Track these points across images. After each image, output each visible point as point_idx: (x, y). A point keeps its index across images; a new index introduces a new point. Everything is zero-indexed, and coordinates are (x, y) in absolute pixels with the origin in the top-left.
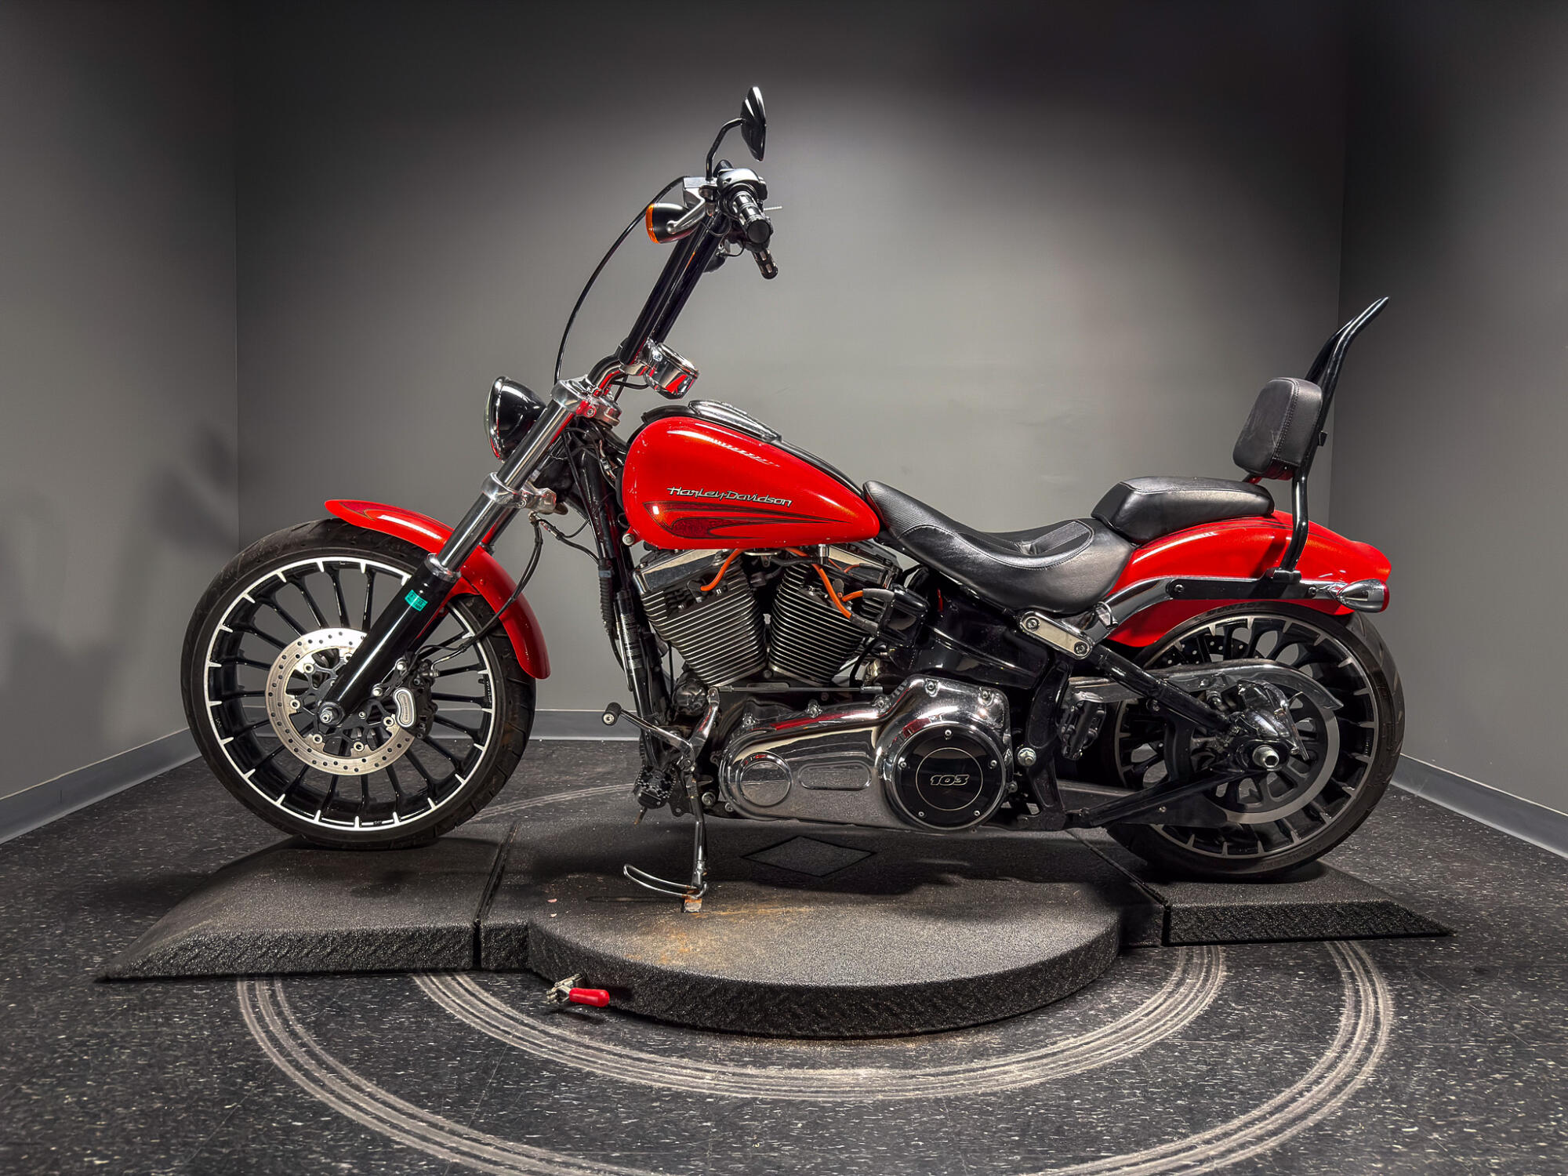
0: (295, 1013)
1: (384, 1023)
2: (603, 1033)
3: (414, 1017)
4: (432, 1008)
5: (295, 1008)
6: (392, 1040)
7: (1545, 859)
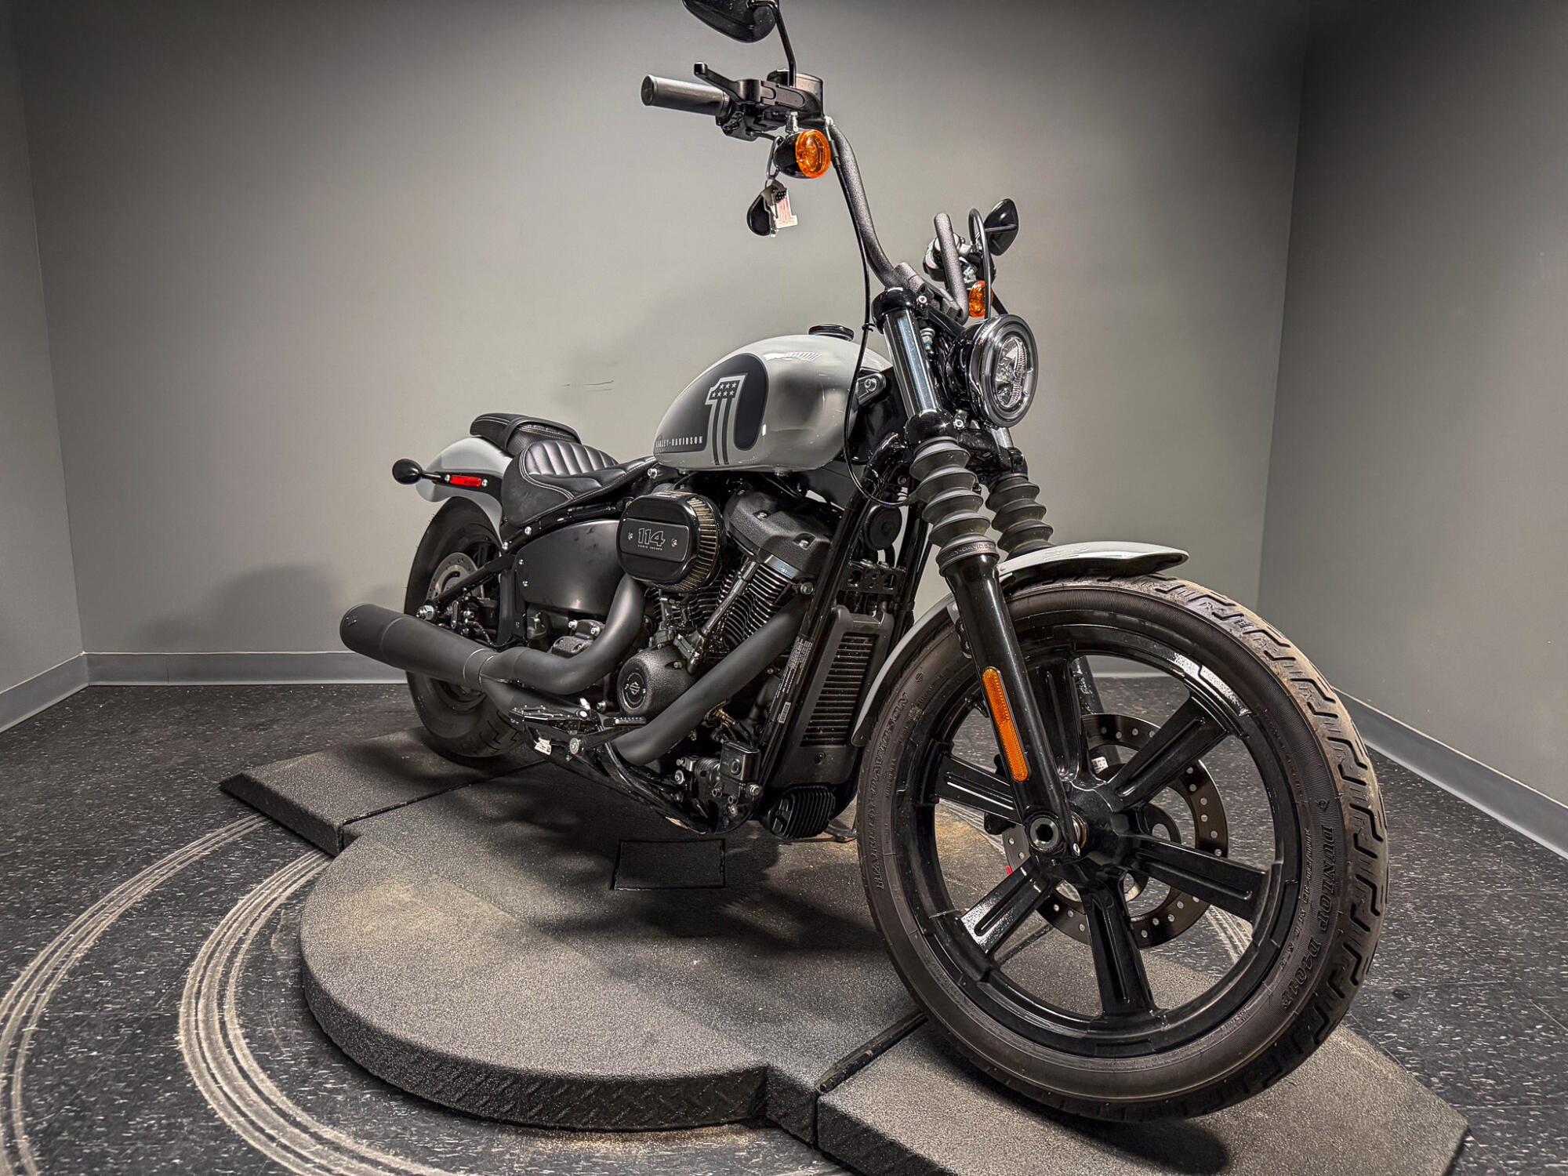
0: (26, 1116)
1: (127, 1128)
2: (386, 1136)
3: (166, 1118)
4: (193, 1101)
5: (29, 1108)
6: (130, 1156)
7: (1481, 824)
